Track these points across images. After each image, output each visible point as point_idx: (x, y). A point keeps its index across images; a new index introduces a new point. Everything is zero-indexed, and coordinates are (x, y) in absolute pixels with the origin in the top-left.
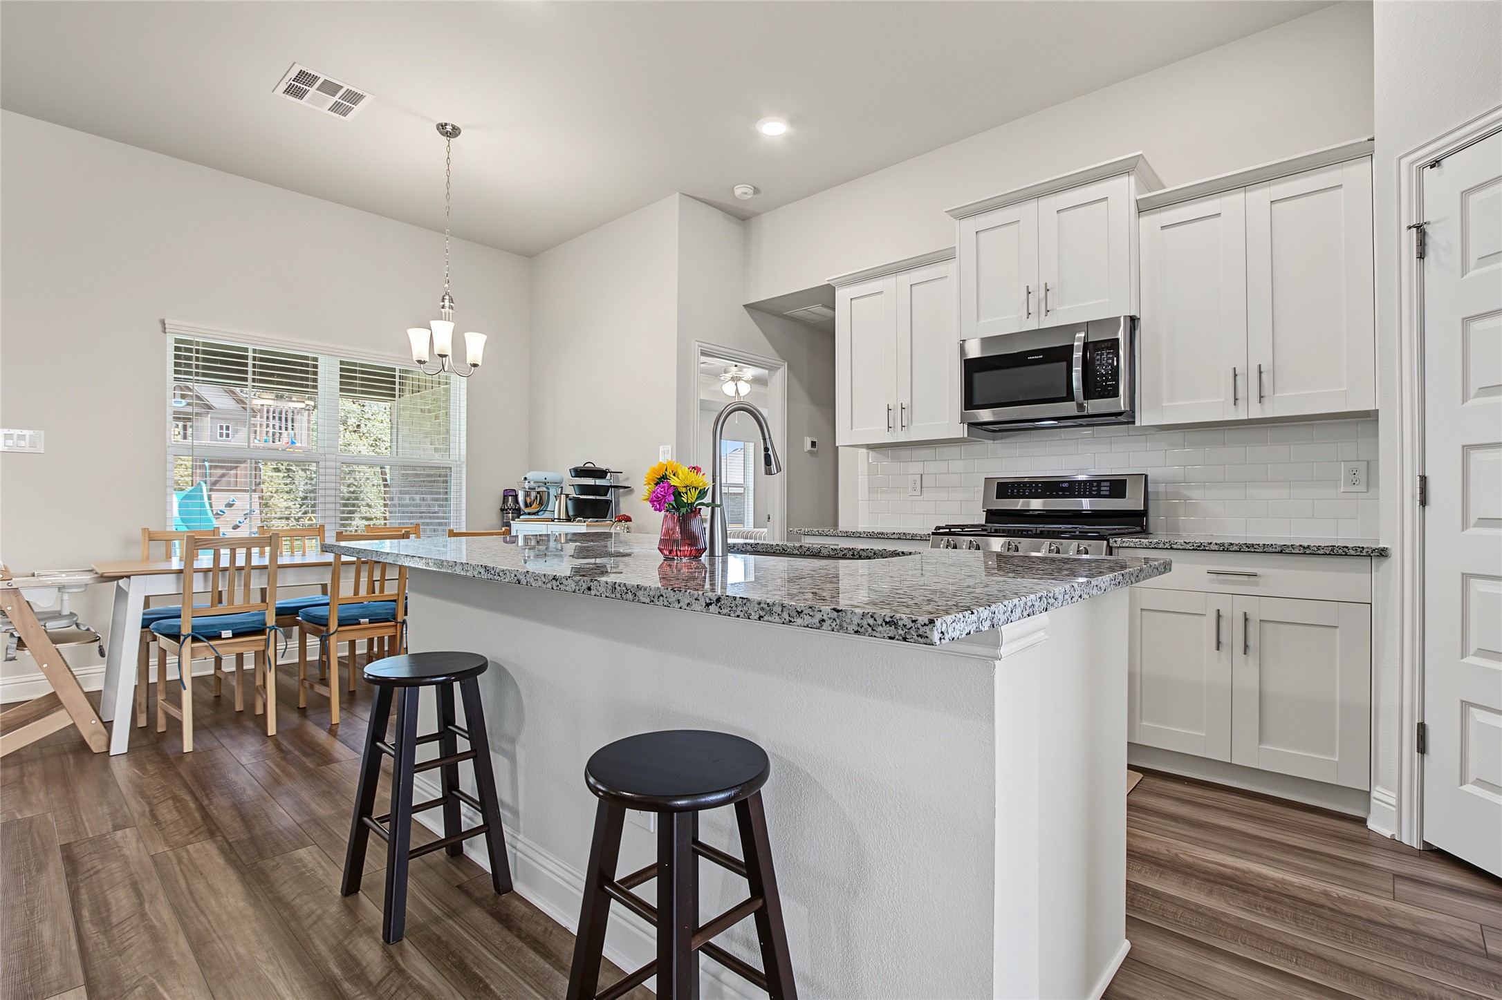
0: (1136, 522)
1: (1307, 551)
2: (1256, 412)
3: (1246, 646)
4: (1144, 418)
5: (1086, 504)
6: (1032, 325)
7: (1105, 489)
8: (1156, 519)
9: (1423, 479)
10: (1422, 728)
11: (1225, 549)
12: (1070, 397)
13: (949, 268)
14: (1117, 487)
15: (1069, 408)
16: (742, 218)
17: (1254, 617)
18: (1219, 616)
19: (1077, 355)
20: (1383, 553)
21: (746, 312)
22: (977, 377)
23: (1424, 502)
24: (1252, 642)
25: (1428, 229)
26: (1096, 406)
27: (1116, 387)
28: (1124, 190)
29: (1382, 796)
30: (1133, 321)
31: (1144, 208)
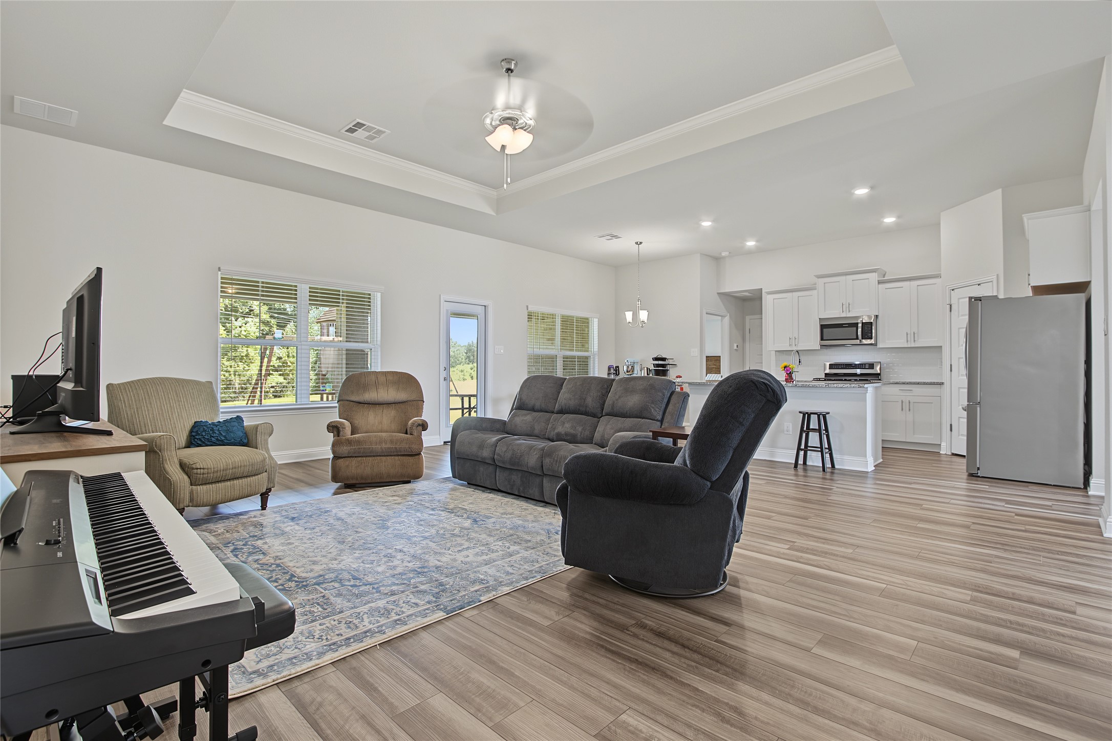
0: (877, 376)
1: (925, 384)
2: (913, 345)
3: (909, 410)
4: (880, 345)
5: (858, 371)
6: (844, 315)
7: (867, 366)
8: (883, 376)
9: (951, 365)
10: (951, 425)
11: (904, 383)
12: (857, 338)
13: (815, 292)
14: (871, 366)
15: (858, 342)
16: (717, 259)
17: (911, 401)
18: (902, 402)
19: (860, 325)
20: (943, 383)
21: (718, 297)
22: (825, 330)
23: (951, 371)
24: (911, 408)
25: (952, 305)
26: (865, 342)
27: (872, 335)
28: (874, 277)
29: (943, 444)
30: (877, 316)
31: (879, 282)
